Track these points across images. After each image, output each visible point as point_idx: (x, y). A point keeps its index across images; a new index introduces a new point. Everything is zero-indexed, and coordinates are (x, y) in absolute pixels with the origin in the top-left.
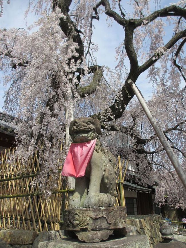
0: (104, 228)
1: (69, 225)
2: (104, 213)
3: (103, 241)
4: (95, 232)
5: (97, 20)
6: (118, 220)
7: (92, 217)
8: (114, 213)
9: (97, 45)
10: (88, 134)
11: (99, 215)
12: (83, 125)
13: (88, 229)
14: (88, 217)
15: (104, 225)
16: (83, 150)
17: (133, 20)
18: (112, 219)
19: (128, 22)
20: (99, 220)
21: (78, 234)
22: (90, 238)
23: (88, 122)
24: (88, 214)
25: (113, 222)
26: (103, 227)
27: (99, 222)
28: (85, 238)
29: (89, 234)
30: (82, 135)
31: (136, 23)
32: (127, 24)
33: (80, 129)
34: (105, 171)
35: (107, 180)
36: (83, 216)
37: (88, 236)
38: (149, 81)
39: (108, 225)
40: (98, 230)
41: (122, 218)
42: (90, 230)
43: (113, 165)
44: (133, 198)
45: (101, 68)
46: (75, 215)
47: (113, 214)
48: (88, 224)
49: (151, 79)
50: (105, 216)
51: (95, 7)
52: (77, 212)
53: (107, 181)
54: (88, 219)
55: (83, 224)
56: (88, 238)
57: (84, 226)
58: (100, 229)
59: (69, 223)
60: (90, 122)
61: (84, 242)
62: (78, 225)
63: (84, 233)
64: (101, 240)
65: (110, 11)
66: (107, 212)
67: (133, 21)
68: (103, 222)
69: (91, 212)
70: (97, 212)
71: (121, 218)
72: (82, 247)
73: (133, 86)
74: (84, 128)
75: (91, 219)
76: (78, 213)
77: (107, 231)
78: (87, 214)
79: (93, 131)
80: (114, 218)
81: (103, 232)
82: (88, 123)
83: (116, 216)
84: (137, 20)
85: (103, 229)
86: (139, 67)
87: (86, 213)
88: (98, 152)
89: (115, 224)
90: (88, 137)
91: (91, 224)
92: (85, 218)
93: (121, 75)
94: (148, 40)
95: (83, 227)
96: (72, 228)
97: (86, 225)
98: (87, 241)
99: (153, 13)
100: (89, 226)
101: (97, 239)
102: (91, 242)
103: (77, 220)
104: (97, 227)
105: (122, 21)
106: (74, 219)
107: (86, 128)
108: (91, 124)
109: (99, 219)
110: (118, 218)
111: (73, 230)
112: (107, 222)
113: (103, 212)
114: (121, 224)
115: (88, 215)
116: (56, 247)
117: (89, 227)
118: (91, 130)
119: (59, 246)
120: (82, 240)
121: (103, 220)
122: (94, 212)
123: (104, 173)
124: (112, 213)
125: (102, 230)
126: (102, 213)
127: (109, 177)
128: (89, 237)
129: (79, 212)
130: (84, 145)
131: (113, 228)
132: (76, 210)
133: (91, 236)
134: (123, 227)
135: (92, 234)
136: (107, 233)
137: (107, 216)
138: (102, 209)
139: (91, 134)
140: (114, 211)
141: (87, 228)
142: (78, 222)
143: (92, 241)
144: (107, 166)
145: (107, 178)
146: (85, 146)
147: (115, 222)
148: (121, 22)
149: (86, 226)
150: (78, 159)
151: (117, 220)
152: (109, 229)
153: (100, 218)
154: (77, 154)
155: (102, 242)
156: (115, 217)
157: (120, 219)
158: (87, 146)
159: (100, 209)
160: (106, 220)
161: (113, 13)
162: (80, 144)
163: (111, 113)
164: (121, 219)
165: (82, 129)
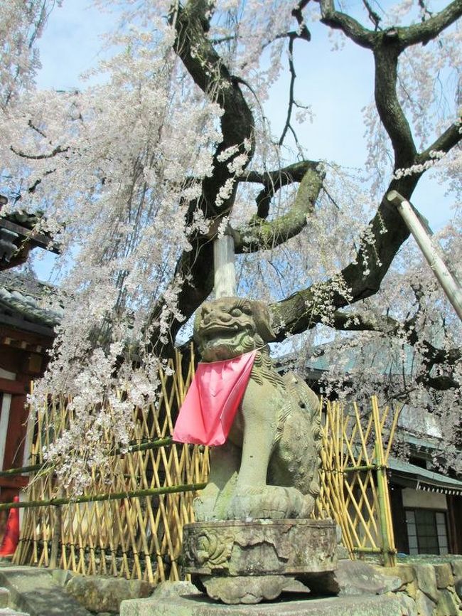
0: (270, 571)
1: (189, 560)
2: (268, 533)
3: (264, 601)
4: (247, 579)
5: (305, 41)
6: (307, 552)
7: (238, 541)
8: (298, 534)
9: (310, 106)
10: (233, 339)
11: (255, 537)
12: (220, 318)
13: (230, 570)
14: (228, 542)
15: (270, 562)
16: (221, 378)
17: (392, 29)
18: (291, 548)
19: (381, 38)
20: (256, 550)
21: (207, 582)
22: (232, 594)
23: (234, 308)
24: (229, 536)
25: (293, 556)
26: (267, 567)
27: (255, 555)
28: (222, 592)
29: (232, 583)
30: (218, 341)
31: (402, 36)
32: (379, 43)
33: (214, 326)
34: (280, 429)
35: (287, 453)
36: (218, 539)
37: (229, 588)
38: (447, 191)
39: (281, 563)
40: (253, 575)
41: (321, 547)
42: (236, 574)
43: (309, 414)
44: (435, 511)
45: (318, 168)
46: (201, 536)
47: (294, 537)
48: (229, 559)
49: (452, 185)
50: (270, 541)
51: (297, 7)
52: (204, 530)
53: (286, 456)
54: (230, 545)
55: (217, 559)
56: (228, 592)
57: (220, 564)
58: (260, 573)
59: (189, 557)
60: (240, 308)
61: (220, 602)
62: (206, 560)
63: (220, 579)
64: (262, 598)
65: (332, 14)
66: (277, 532)
67: (392, 33)
68: (266, 555)
69: (237, 529)
70: (252, 531)
71: (315, 546)
72: (210, 611)
73: (402, 208)
74: (223, 323)
75: (236, 548)
76: (207, 533)
77: (278, 579)
78: (226, 535)
79: (247, 331)
80: (296, 545)
81: (267, 580)
82: (234, 311)
83: (301, 543)
84: (405, 28)
85: (265, 573)
86: (419, 155)
87: (226, 532)
88: (260, 383)
89: (299, 561)
90: (234, 347)
91: (236, 560)
92: (222, 543)
93: (380, 180)
94: (449, 78)
95: (217, 567)
96: (194, 568)
97: (224, 562)
98: (228, 599)
99: (451, 5)
100: (231, 564)
101: (250, 597)
102: (235, 603)
103: (205, 549)
104: (252, 566)
105: (365, 36)
106: (197, 545)
107: (227, 324)
108: (244, 314)
109: (256, 548)
110: (308, 548)
111: (196, 572)
112: (277, 555)
113: (266, 530)
114: (315, 563)
115: (228, 538)
116: (156, 611)
117: (233, 568)
118: (241, 329)
119: (162, 610)
120: (215, 596)
121: (266, 551)
122: (244, 530)
123: (277, 436)
124: (291, 534)
125: (264, 576)
126: (265, 534)
127: (294, 445)
128: (230, 592)
129: (209, 529)
130: (226, 367)
131: (292, 570)
132: (204, 525)
133: (236, 587)
134: (321, 571)
135: (238, 583)
136: (277, 583)
137: (278, 540)
138: (264, 522)
139: (242, 339)
140: (296, 530)
141: (226, 569)
142: (206, 555)
143: (238, 600)
144: (289, 417)
145: (288, 449)
146: (227, 369)
147: (298, 556)
148: (362, 40)
149: (226, 565)
150: (210, 400)
151: (304, 551)
152: (283, 572)
153: (258, 544)
154: (208, 390)
155: (263, 605)
156: (298, 545)
157: (315, 549)
158: (232, 369)
159: (259, 524)
160: (276, 551)
161: (340, 18)
162: (217, 365)
163: (341, 283)
164: (317, 551)
165: (216, 326)
